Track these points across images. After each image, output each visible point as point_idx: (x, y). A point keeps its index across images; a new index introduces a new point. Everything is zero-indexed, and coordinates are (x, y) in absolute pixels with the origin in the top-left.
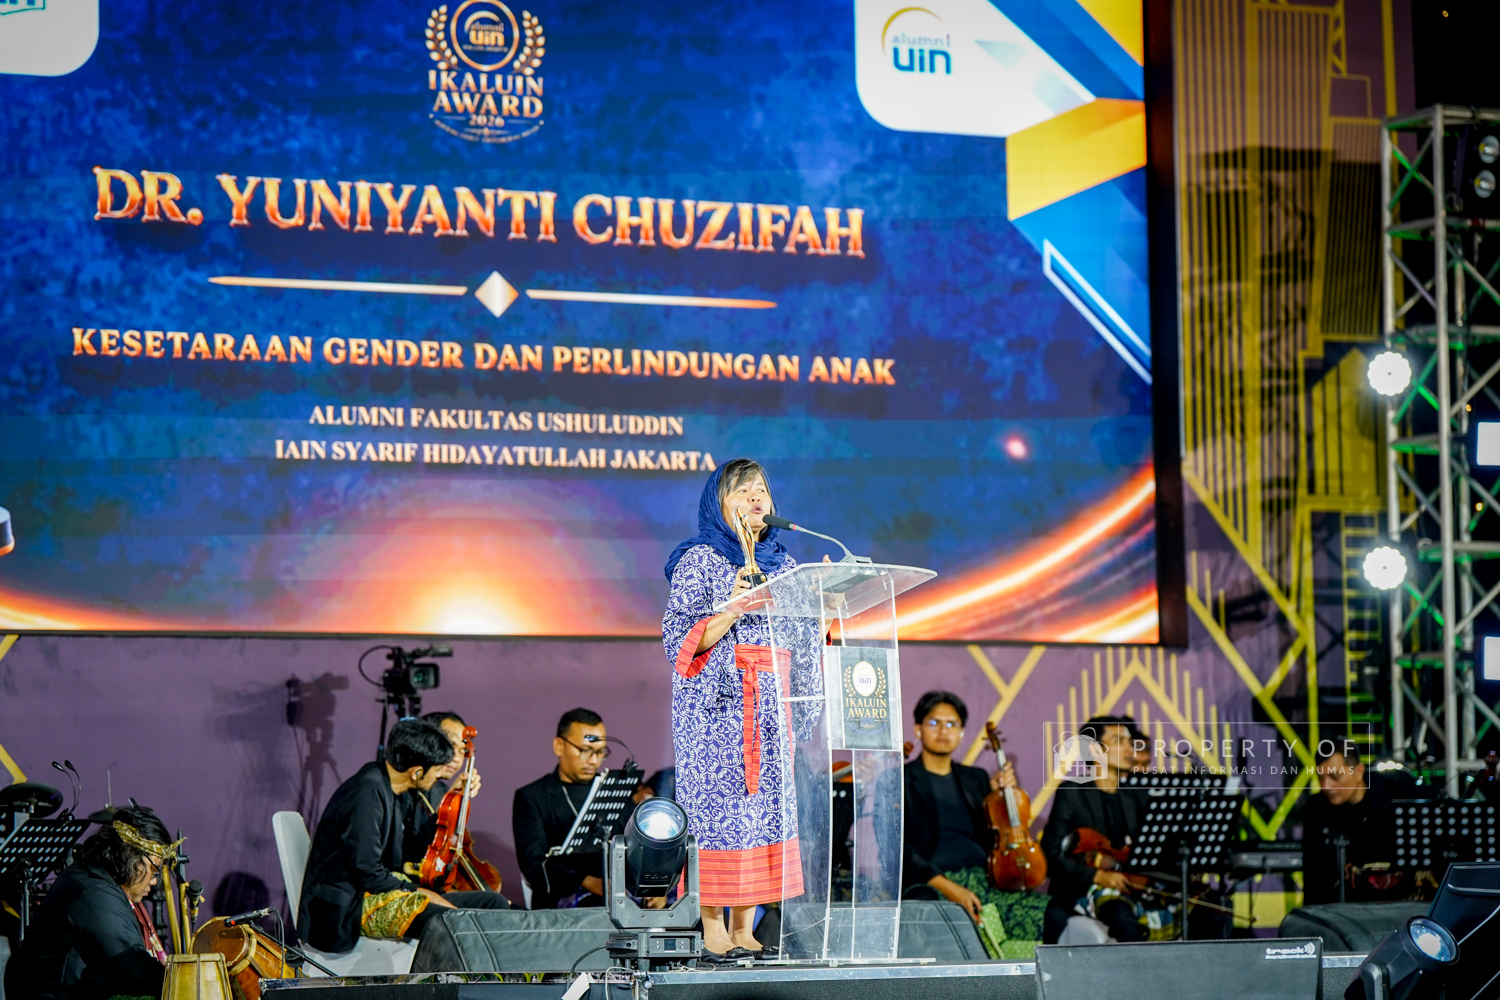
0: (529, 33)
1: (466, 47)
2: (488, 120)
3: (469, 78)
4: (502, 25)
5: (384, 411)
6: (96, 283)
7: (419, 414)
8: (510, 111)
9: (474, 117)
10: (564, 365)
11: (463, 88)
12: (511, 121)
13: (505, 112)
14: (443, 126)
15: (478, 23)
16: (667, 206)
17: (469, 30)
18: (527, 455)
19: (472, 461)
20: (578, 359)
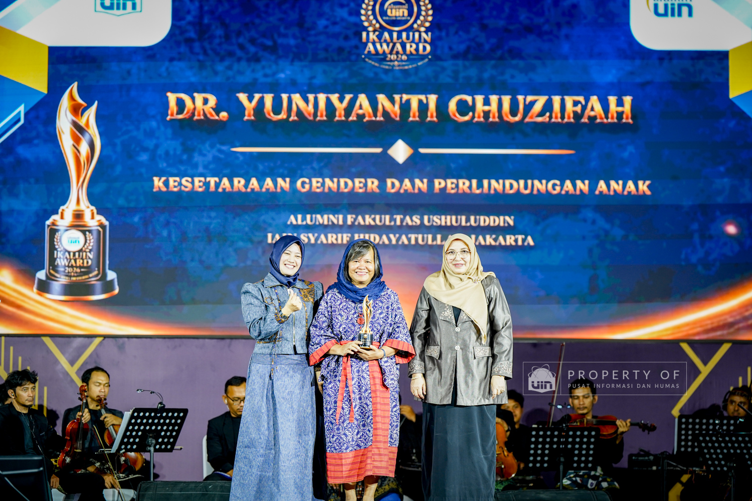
0: (423, 8)
1: (384, 18)
2: (397, 57)
3: (386, 35)
4: (407, 5)
5: (331, 217)
6: (167, 153)
7: (352, 218)
8: (411, 52)
9: (389, 56)
10: (440, 189)
11: (382, 41)
12: (411, 57)
13: (408, 52)
14: (370, 62)
15: (392, 5)
16: (506, 100)
17: (387, 9)
18: (416, 239)
19: (383, 242)
20: (449, 186)
